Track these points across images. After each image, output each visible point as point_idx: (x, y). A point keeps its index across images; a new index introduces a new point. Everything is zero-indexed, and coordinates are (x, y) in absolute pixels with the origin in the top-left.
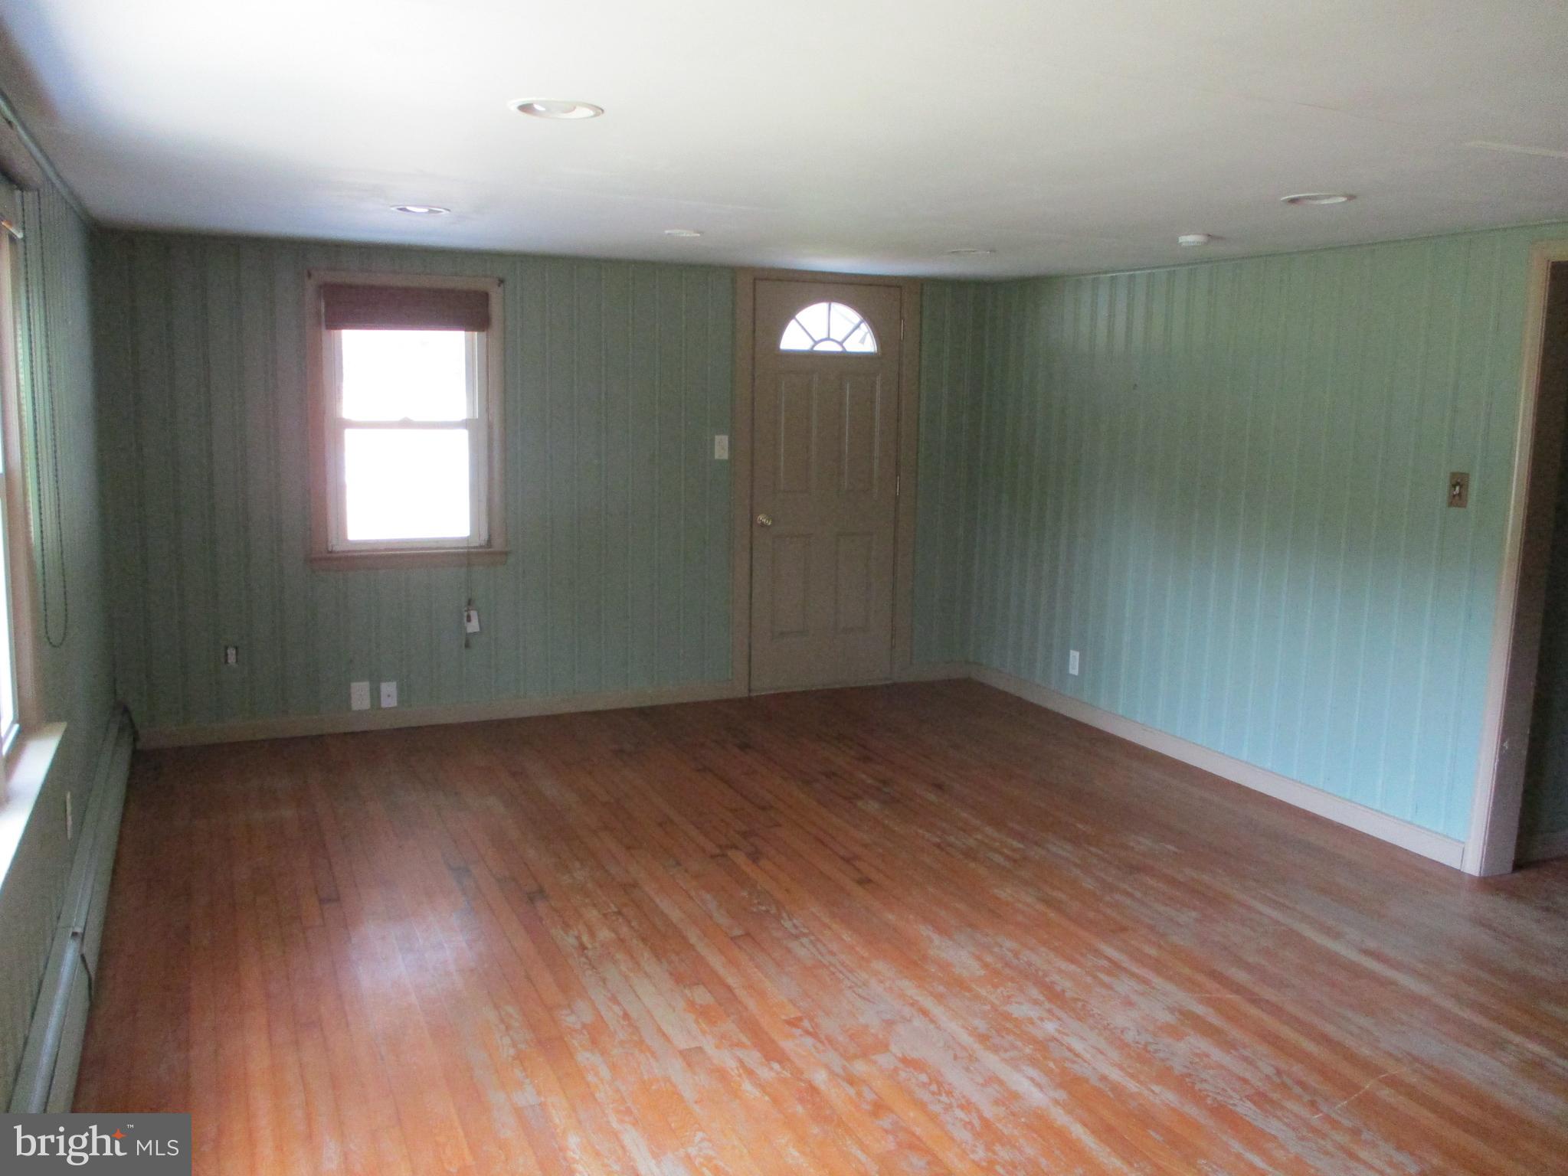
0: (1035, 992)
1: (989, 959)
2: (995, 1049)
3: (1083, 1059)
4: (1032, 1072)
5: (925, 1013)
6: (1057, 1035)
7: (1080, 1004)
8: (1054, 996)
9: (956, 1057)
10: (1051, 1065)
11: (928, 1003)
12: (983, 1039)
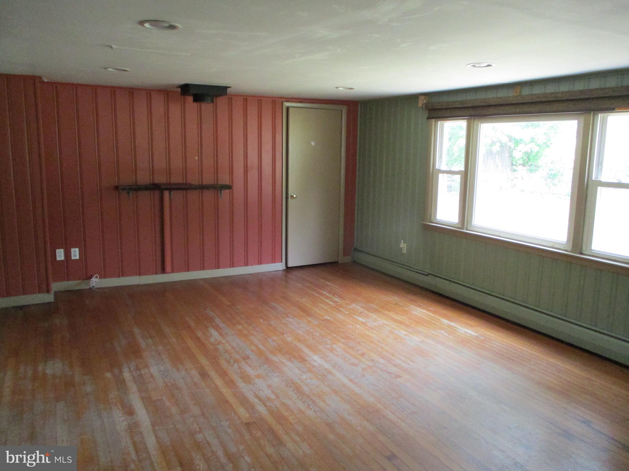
0: (306, 389)
1: (322, 404)
2: (326, 369)
3: (297, 367)
4: (315, 364)
5: (351, 380)
6: (303, 374)
7: (289, 385)
8: (297, 389)
9: (340, 367)
10: (308, 366)
11: (349, 384)
12: (330, 373)
